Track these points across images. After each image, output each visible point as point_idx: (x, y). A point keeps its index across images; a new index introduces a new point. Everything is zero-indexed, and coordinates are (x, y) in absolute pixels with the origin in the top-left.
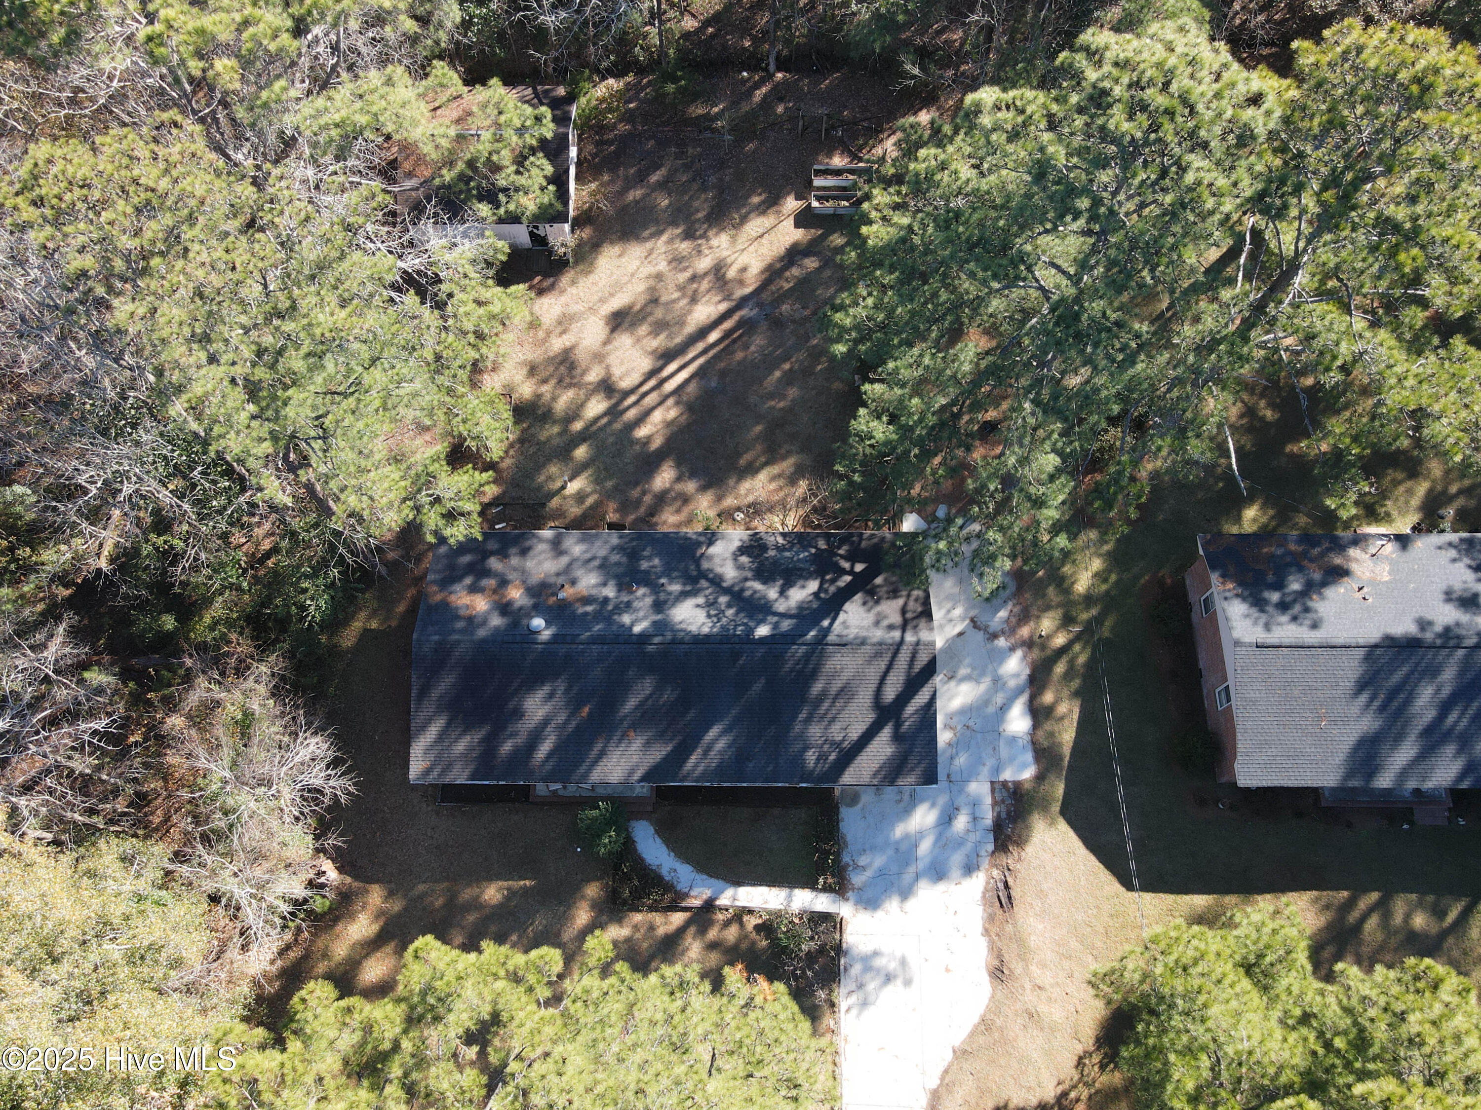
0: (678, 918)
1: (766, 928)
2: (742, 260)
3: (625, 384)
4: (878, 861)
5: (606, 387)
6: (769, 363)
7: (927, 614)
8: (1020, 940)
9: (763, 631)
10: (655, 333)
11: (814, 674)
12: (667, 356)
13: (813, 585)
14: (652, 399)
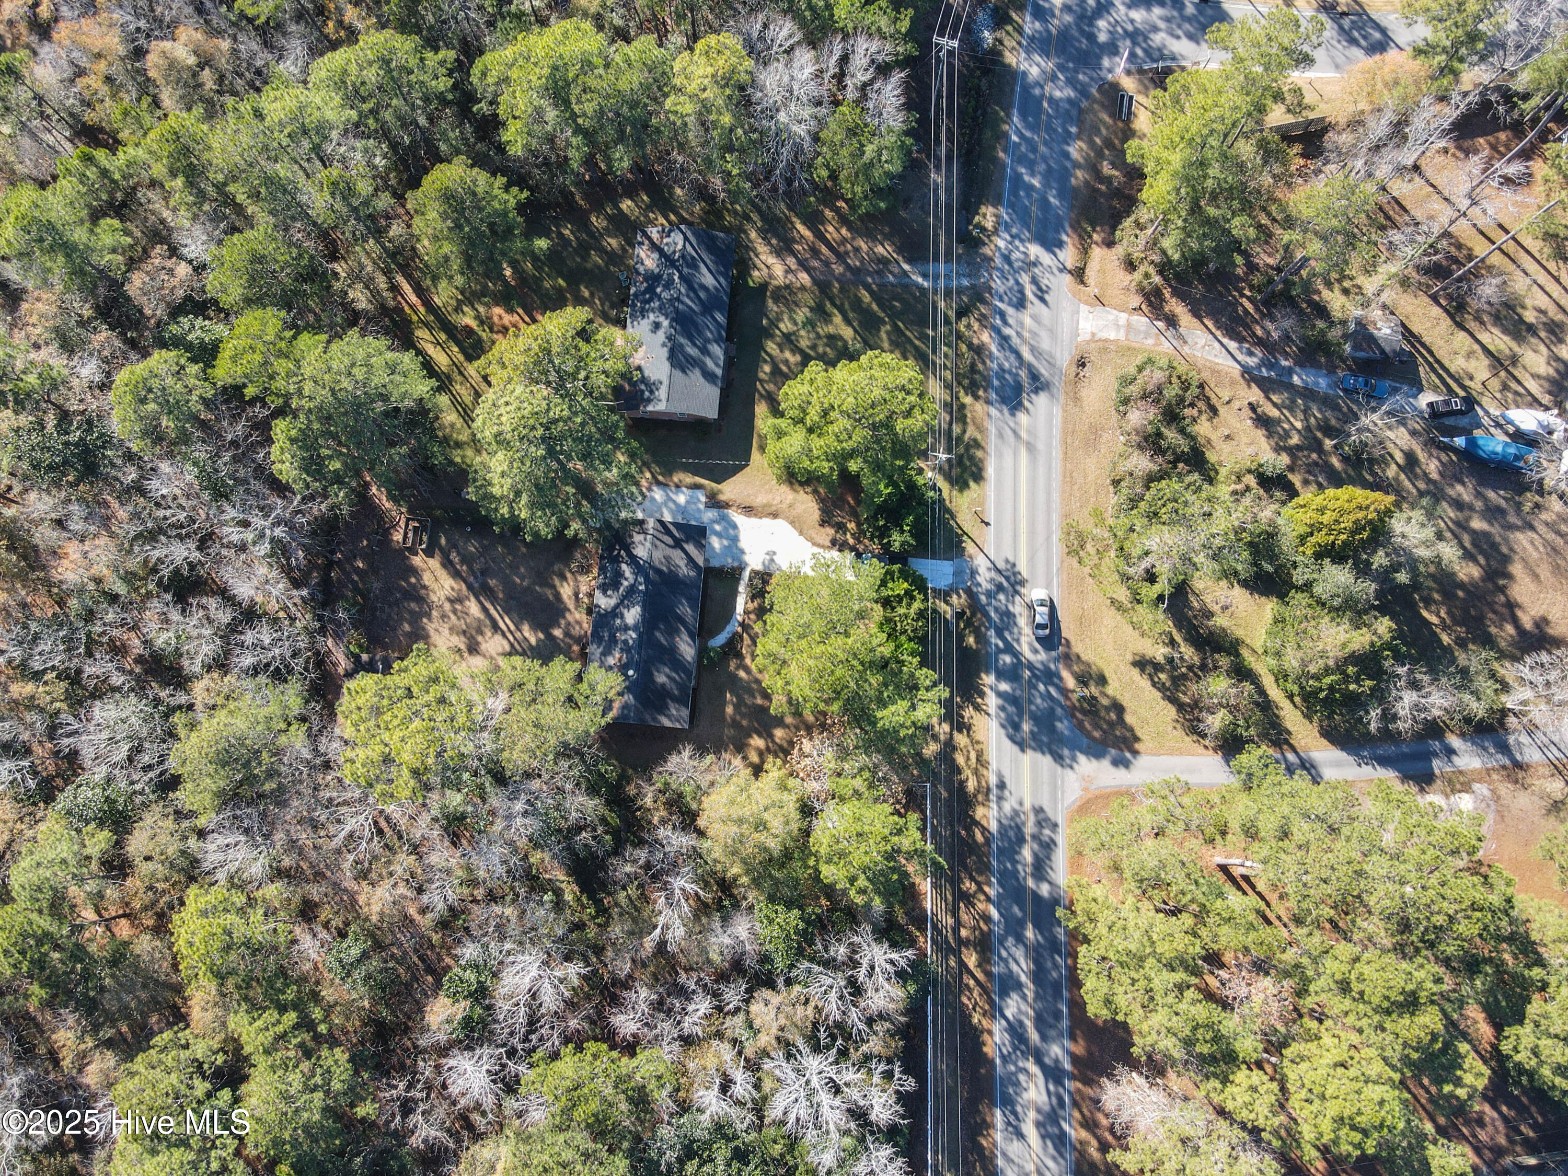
0: (745, 637)
1: (751, 603)
2: (447, 586)
3: (507, 648)
5: (507, 656)
6: (506, 580)
7: (641, 524)
8: (764, 506)
9: (642, 588)
10: (482, 633)
11: (661, 571)
12: (495, 627)
13: (624, 566)
14: (518, 635)
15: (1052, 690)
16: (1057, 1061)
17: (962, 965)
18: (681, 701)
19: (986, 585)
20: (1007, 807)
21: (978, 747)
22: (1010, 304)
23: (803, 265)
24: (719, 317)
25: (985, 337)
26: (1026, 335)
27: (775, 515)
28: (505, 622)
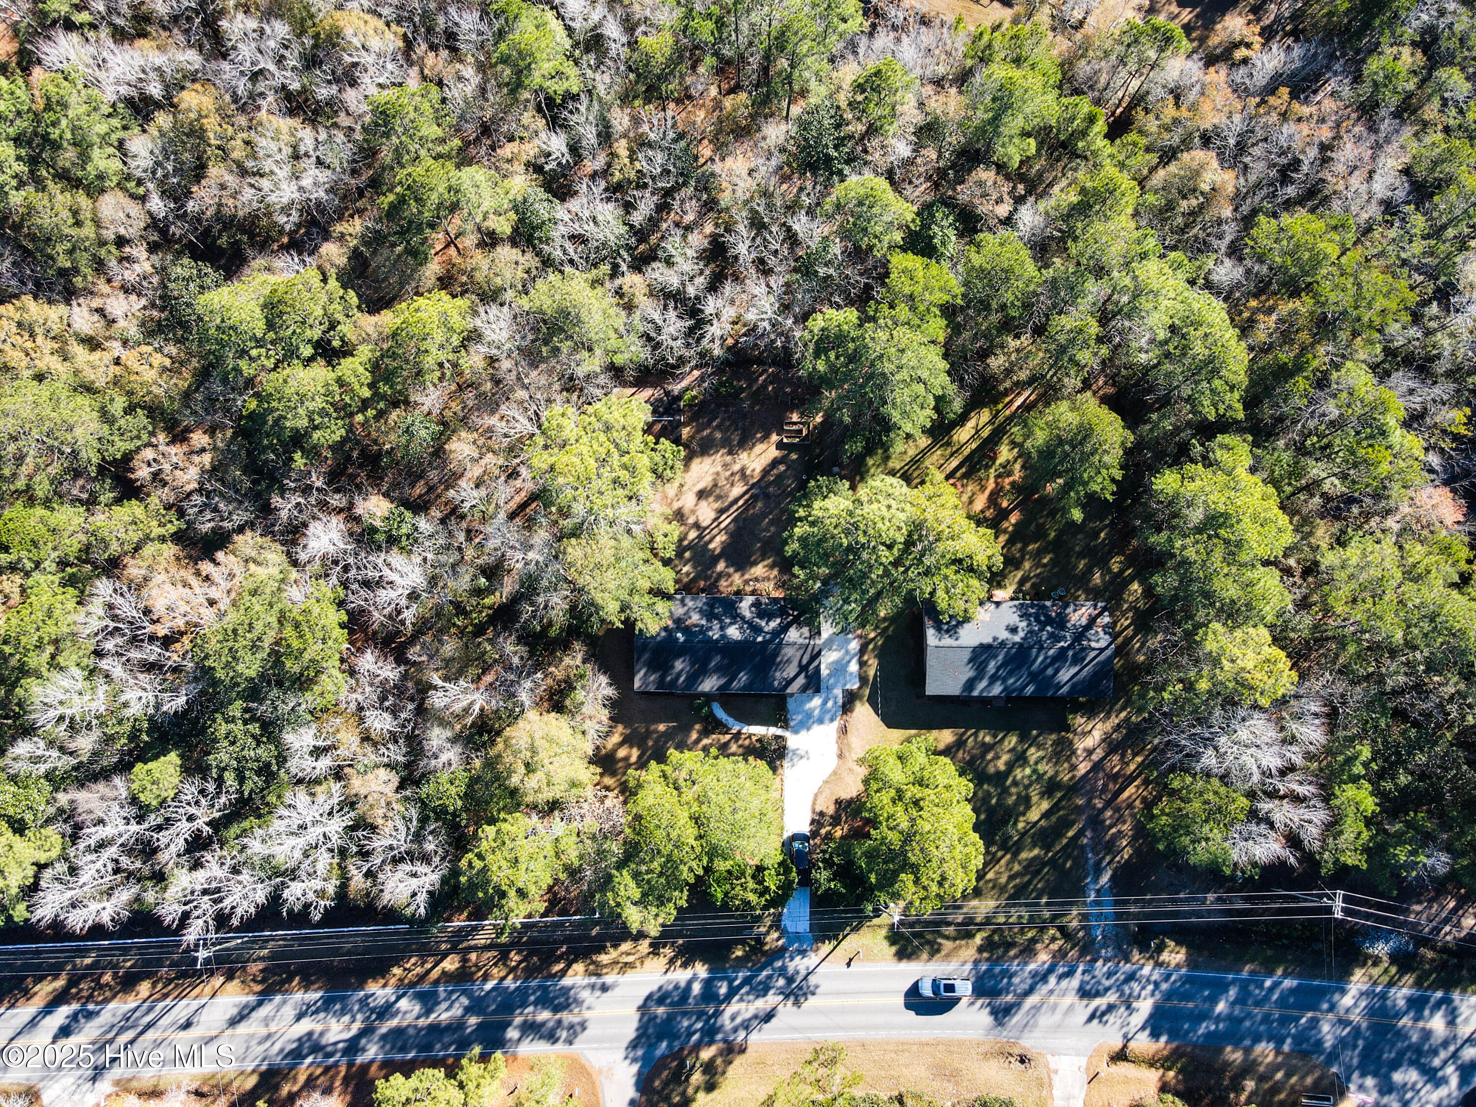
0: (728, 737)
1: (759, 740)
2: (753, 465)
3: (704, 524)
4: (800, 717)
5: (697, 525)
6: (764, 515)
7: (819, 633)
8: (849, 745)
9: (760, 639)
10: (716, 500)
11: (777, 655)
12: (721, 511)
13: (778, 621)
14: (715, 531)
15: (696, 1037)
16: (364, 1050)
17: (445, 956)
18: (661, 683)
19: (791, 966)
20: (585, 994)
21: (638, 964)
22: (1083, 983)
23: (1097, 767)
24: (1030, 690)
25: (1043, 958)
26: (1052, 999)
27: (841, 756)
28: (726, 520)
